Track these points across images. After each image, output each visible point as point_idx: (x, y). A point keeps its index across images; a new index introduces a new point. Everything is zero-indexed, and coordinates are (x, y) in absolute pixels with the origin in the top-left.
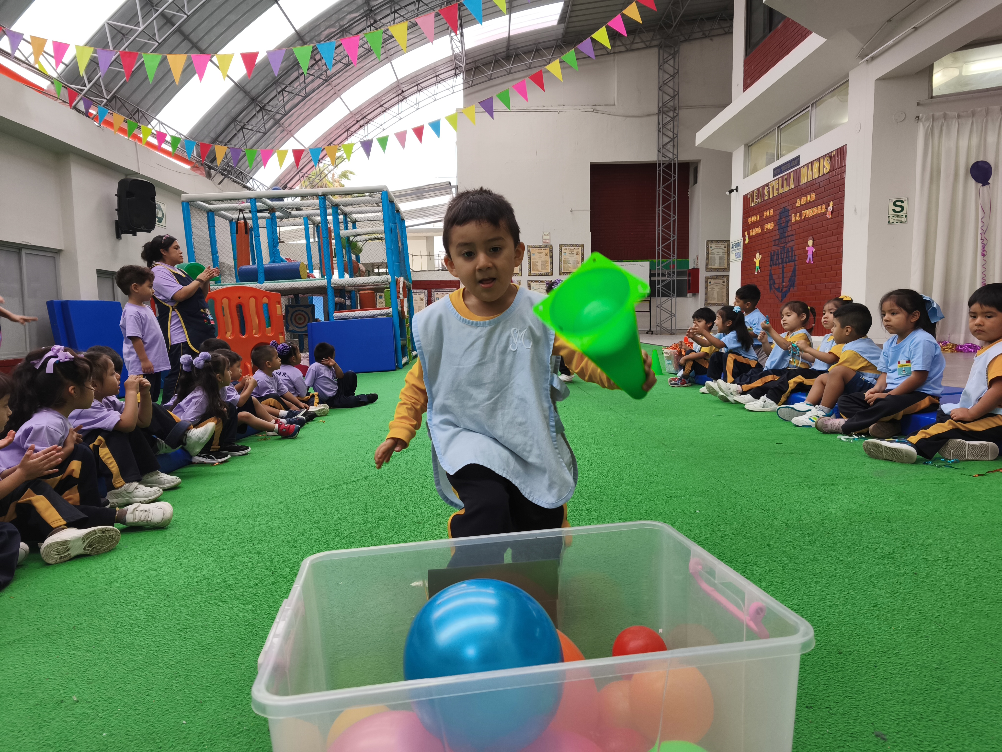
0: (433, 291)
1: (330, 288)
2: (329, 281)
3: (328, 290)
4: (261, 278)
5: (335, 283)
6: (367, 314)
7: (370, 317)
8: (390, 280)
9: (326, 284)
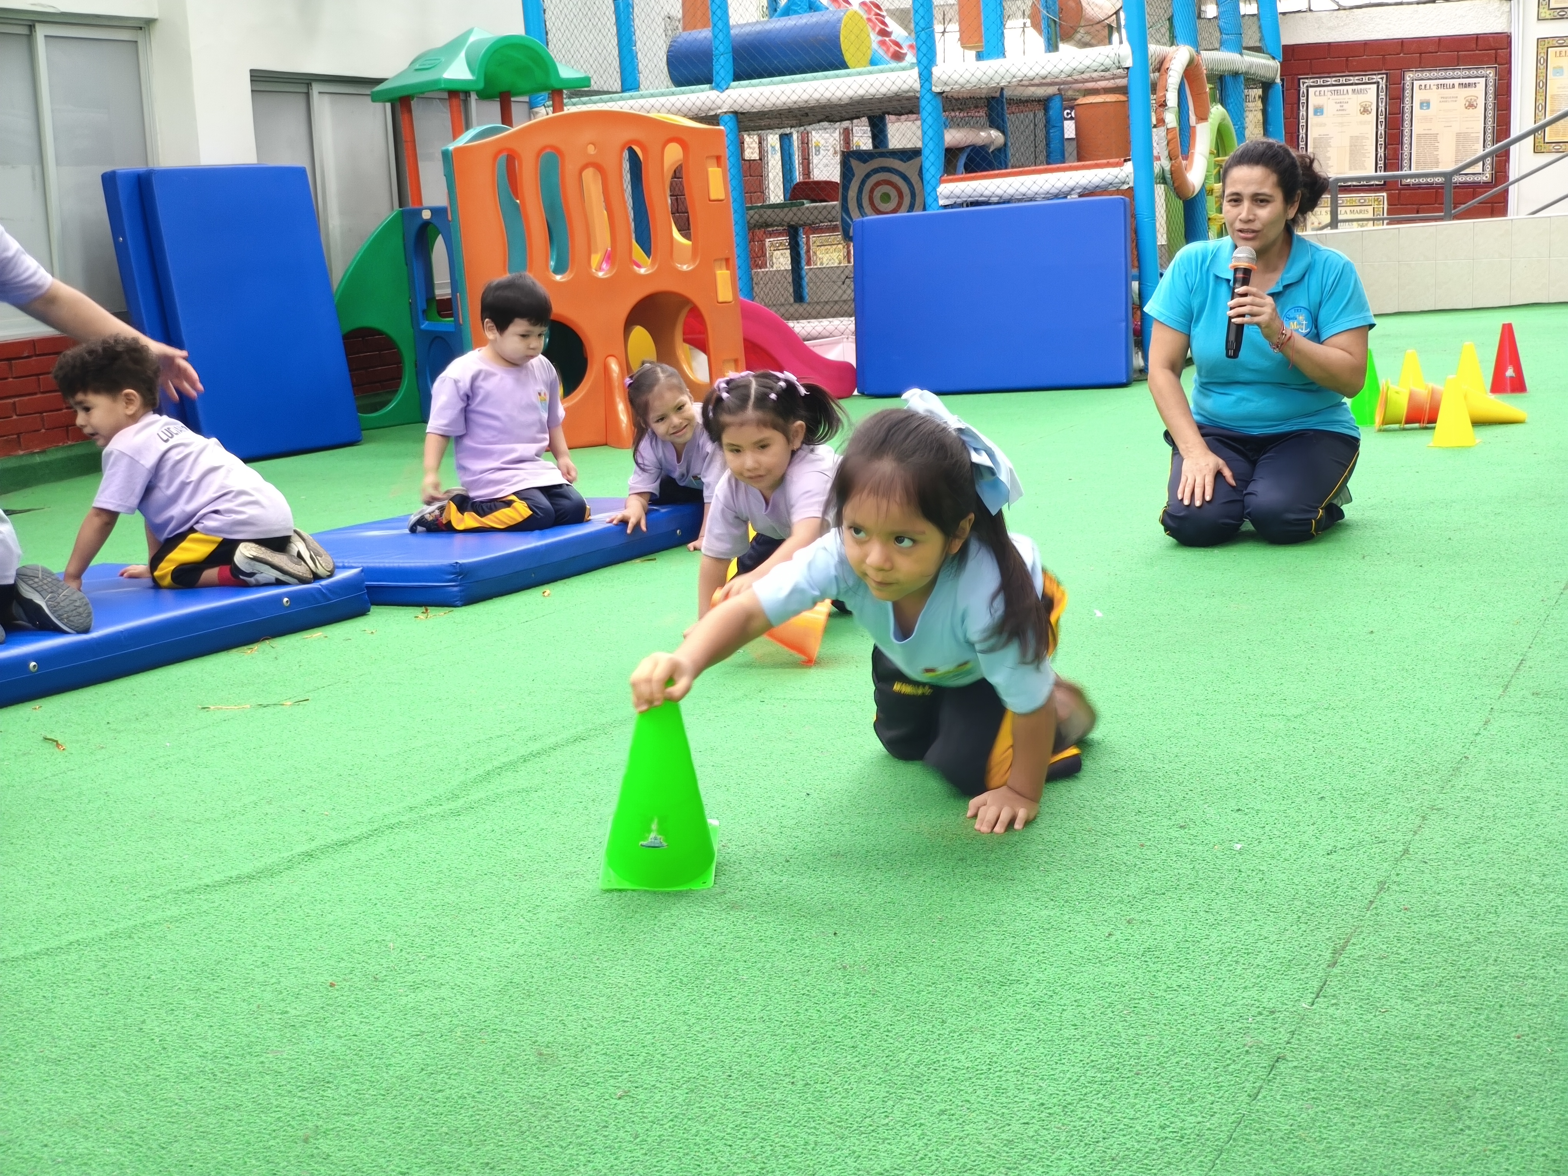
0: (1409, 76)
1: (928, 96)
2: (926, 76)
3: (923, 103)
4: (722, 73)
5: (944, 77)
6: (1047, 187)
7: (1056, 196)
8: (1129, 63)
9: (917, 86)
